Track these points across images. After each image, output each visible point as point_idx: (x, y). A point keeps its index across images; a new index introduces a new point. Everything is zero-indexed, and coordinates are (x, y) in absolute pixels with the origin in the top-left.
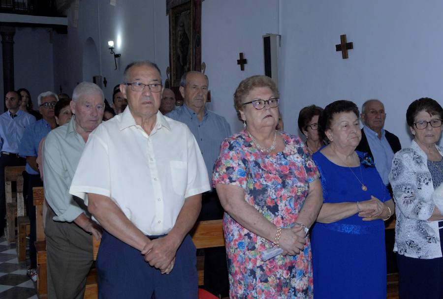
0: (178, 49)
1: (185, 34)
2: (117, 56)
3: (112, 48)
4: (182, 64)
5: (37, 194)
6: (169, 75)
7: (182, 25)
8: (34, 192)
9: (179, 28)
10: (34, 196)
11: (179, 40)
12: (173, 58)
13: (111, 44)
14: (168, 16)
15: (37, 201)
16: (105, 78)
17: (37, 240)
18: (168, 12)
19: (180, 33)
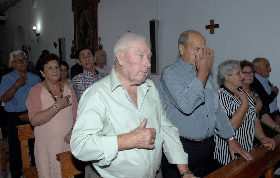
0: (81, 30)
1: (85, 22)
2: (38, 35)
3: (35, 30)
4: (84, 38)
5: (22, 131)
6: (74, 44)
7: (83, 16)
8: (18, 129)
9: (81, 18)
10: (19, 133)
11: (81, 25)
12: (77, 35)
13: (34, 28)
14: (73, 12)
15: (22, 137)
16: (29, 47)
17: (24, 168)
18: (73, 10)
19: (82, 21)
